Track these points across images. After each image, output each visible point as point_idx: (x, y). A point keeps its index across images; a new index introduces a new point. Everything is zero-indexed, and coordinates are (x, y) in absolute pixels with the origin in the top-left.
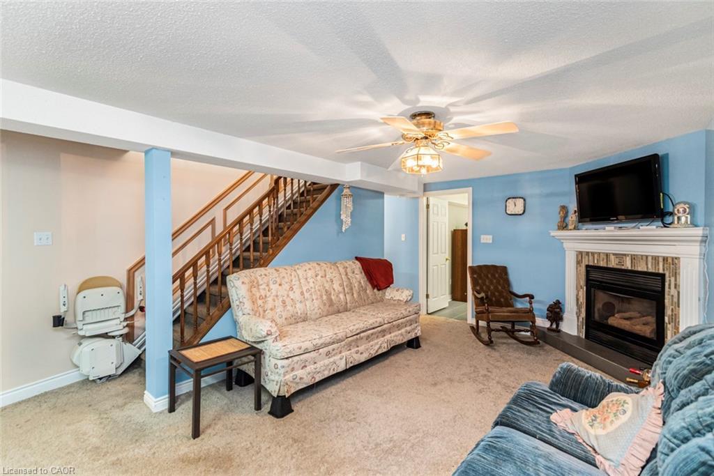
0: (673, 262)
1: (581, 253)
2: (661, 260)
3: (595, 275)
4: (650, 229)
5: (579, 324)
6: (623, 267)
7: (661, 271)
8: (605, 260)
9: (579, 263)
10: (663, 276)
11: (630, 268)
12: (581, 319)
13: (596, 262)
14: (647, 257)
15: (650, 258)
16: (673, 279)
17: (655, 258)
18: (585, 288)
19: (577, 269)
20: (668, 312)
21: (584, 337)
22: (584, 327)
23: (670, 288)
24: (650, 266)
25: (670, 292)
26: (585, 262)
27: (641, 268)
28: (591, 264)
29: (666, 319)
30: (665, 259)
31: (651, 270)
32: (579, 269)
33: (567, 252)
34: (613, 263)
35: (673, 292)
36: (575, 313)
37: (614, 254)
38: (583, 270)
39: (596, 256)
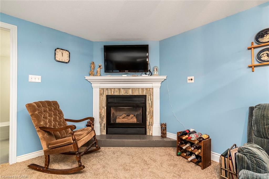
0: (150, 90)
1: (103, 89)
2: (145, 89)
3: (110, 100)
4: (144, 76)
5: (102, 127)
6: (128, 94)
7: (145, 94)
8: (118, 92)
9: (101, 94)
10: (146, 96)
11: (131, 94)
12: (103, 125)
13: (112, 93)
14: (139, 88)
15: (140, 89)
16: (149, 97)
17: (143, 89)
18: (106, 107)
19: (100, 98)
20: (148, 110)
21: (105, 134)
22: (105, 128)
23: (148, 100)
24: (140, 93)
25: (148, 103)
26: (106, 93)
27: (136, 93)
28: (109, 94)
29: (147, 113)
30: (147, 89)
31: (141, 94)
32: (101, 98)
33: (93, 89)
34: (123, 93)
35: (150, 102)
36: (99, 122)
37: (123, 88)
38: (104, 98)
39: (112, 90)
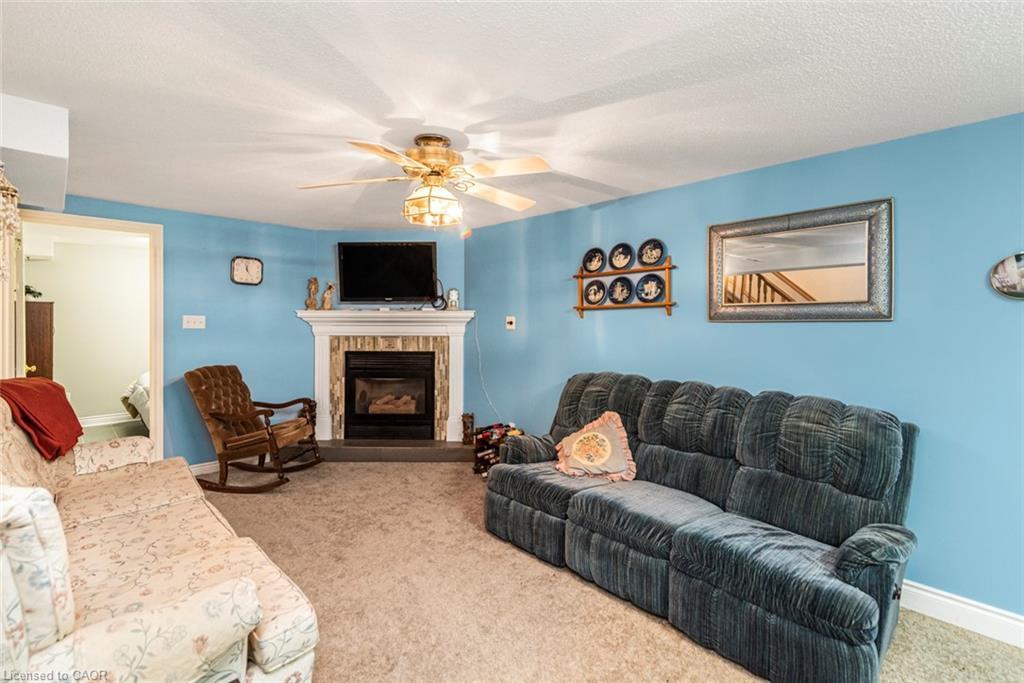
0: (442, 341)
1: (338, 338)
2: (431, 339)
3: (354, 362)
4: (428, 311)
5: (335, 424)
6: (393, 350)
7: (431, 350)
8: (372, 344)
9: (333, 350)
10: (433, 353)
11: (401, 350)
12: (337, 418)
13: (359, 347)
14: (418, 337)
15: (421, 339)
16: (441, 356)
17: (426, 339)
18: (343, 379)
19: (331, 357)
20: (438, 385)
21: (343, 437)
22: (343, 426)
23: (439, 363)
24: (421, 346)
25: (439, 367)
26: (344, 348)
27: (412, 348)
28: (353, 349)
29: (436, 392)
30: (435, 338)
31: (422, 349)
32: (334, 358)
33: (316, 338)
34: (382, 347)
35: (442, 367)
36: (328, 412)
37: (382, 337)
38: (341, 357)
39: (359, 340)
